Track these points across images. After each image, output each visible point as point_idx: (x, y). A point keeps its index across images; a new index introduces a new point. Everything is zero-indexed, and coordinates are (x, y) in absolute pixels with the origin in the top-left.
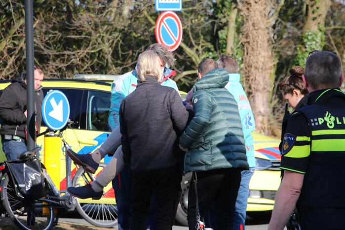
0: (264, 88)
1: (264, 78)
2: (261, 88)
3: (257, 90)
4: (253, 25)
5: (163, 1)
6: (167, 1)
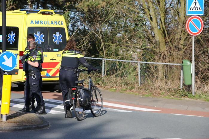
5: (191, 10)
6: (194, 10)
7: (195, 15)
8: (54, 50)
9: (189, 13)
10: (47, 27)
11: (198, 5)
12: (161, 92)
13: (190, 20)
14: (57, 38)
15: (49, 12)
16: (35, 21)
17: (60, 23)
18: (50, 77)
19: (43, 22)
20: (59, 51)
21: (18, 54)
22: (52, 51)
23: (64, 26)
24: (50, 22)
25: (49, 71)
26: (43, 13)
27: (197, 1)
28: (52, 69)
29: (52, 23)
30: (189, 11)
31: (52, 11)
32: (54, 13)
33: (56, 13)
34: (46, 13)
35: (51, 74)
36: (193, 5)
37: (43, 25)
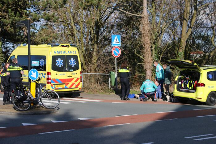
0: (150, 68)
1: (150, 65)
2: (149, 68)
3: (148, 69)
4: (146, 50)
5: (114, 43)
6: (116, 43)
7: (116, 46)
8: (70, 70)
9: (113, 45)
10: (65, 56)
11: (118, 41)
12: (97, 91)
13: (114, 49)
14: (72, 62)
15: (66, 45)
16: (57, 52)
17: (74, 52)
18: (67, 88)
19: (63, 52)
20: (74, 71)
21: (46, 74)
22: (69, 71)
23: (77, 54)
24: (67, 52)
25: (67, 85)
26: (63, 46)
27: (117, 38)
28: (69, 83)
29: (69, 52)
30: (113, 43)
31: (69, 44)
32: (70, 46)
33: (71, 46)
34: (64, 46)
35: (68, 86)
36: (115, 41)
37: (63, 54)
